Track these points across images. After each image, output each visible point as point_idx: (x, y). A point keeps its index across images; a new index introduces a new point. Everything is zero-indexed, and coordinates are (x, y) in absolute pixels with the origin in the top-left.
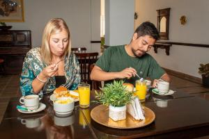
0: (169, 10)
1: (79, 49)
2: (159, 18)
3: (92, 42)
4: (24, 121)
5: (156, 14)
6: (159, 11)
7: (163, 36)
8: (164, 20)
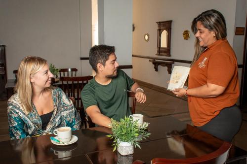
0: (170, 22)
1: (70, 70)
2: (160, 32)
3: (82, 59)
4: (57, 153)
5: (156, 27)
6: (160, 23)
7: (165, 52)
8: (164, 34)
